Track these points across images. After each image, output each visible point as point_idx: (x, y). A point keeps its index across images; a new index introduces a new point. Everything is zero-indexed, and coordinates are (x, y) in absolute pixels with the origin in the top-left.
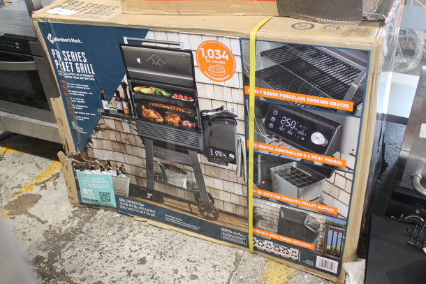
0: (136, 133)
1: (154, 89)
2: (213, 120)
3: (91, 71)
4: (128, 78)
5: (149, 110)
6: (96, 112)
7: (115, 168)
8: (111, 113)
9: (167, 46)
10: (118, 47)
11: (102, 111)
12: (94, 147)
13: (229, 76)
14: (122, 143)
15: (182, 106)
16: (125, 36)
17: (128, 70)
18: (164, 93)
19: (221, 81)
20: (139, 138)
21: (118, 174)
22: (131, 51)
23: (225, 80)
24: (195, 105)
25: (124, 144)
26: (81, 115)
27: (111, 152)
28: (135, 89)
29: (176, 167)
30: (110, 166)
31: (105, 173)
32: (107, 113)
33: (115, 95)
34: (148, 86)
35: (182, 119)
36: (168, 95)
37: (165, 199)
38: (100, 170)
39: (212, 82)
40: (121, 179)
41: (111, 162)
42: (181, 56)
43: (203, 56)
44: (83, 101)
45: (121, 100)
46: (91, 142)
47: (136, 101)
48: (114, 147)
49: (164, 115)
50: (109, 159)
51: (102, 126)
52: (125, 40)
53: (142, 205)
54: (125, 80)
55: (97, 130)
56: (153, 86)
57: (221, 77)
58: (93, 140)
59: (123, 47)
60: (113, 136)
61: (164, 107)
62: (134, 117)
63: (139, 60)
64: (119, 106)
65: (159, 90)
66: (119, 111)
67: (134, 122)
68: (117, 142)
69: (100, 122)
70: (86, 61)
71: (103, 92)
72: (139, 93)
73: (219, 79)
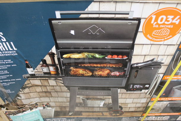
0: (63, 85)
1: (86, 54)
2: (141, 68)
3: (12, 47)
4: (57, 48)
5: (78, 69)
6: (21, 77)
7: (42, 105)
8: (37, 75)
9: (113, 16)
10: (47, 22)
11: (28, 75)
12: (22, 98)
13: (171, 36)
14: (48, 92)
15: (114, 63)
16: (58, 10)
17: (58, 42)
18: (97, 56)
19: (161, 41)
20: (65, 87)
21: (44, 108)
22: (63, 24)
23: (164, 40)
24: (127, 61)
25: (50, 92)
26: (7, 82)
27: (38, 98)
28: (65, 56)
29: (97, 98)
30: (38, 105)
31: (34, 110)
32: (33, 76)
33: (41, 63)
34: (80, 52)
35: (111, 71)
36: (101, 57)
37: (83, 113)
38: (30, 110)
39: (152, 43)
40: (47, 110)
41: (38, 104)
42: (127, 24)
43: (152, 22)
44: (6, 72)
45: (47, 66)
46: (19, 96)
47: (64, 64)
48: (40, 95)
49: (92, 71)
50: (36, 102)
51: (28, 85)
52: (58, 14)
53: (65, 119)
54: (54, 50)
55: (24, 88)
56: (85, 52)
57: (162, 38)
58: (20, 95)
59: (53, 22)
60: (39, 89)
61: (95, 65)
62: (60, 75)
63: (73, 32)
64: (45, 70)
65: (92, 54)
66: (45, 73)
67: (62, 79)
68: (43, 92)
69: (26, 83)
70: (5, 40)
71: (28, 62)
72: (70, 58)
73: (160, 40)
